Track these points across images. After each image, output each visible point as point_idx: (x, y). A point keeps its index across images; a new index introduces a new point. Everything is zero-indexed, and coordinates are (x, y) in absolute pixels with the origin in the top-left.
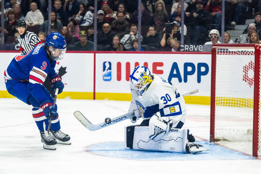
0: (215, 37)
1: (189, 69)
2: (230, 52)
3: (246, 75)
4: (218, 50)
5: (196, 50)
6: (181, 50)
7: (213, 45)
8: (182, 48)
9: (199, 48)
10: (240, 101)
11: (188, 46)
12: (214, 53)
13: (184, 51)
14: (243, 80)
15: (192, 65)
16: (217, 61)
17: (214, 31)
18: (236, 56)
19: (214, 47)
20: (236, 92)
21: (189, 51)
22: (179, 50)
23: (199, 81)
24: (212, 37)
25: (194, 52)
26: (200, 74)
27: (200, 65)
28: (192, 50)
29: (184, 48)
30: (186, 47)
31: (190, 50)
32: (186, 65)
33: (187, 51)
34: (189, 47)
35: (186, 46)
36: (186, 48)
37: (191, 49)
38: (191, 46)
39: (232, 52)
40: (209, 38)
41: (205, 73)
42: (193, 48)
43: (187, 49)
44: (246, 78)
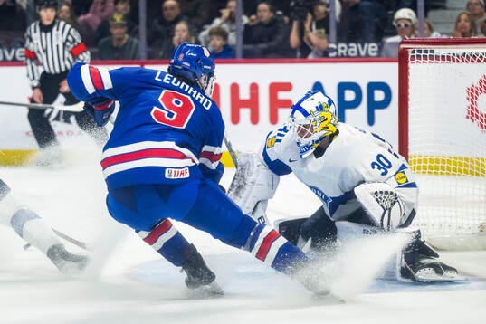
0: (406, 25)
1: (350, 96)
2: (437, 57)
3: (472, 108)
4: (413, 52)
5: (363, 53)
6: (331, 55)
7: (402, 43)
8: (332, 50)
9: (370, 50)
10: (461, 164)
11: (344, 45)
12: (403, 60)
13: (337, 56)
14: (468, 117)
15: (354, 87)
16: (409, 77)
17: (404, 13)
18: (452, 65)
19: (403, 46)
20: (451, 143)
21: (348, 56)
22: (325, 56)
23: (371, 121)
24: (399, 26)
25: (359, 59)
26: (373, 106)
27: (373, 86)
28: (355, 54)
29: (337, 50)
30: (342, 48)
31: (350, 54)
32: (343, 87)
33: (342, 56)
34: (349, 47)
35: (341, 45)
36: (340, 51)
37: (353, 52)
38: (351, 45)
39: (443, 57)
40: (394, 27)
41: (385, 104)
42: (355, 50)
43: (344, 52)
44: (472, 114)
